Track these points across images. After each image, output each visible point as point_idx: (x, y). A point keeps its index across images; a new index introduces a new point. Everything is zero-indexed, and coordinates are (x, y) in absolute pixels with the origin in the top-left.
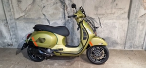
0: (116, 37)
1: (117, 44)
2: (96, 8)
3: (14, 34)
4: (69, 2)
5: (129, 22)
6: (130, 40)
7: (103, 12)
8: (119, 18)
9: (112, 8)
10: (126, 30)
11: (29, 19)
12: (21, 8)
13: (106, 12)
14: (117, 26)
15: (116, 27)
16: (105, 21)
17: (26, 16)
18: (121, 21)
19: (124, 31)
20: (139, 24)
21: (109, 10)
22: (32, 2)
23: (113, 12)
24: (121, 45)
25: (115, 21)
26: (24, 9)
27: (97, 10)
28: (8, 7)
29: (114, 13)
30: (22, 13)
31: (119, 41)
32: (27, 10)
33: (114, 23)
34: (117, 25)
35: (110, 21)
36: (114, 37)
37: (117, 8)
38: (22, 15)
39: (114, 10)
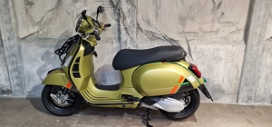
0: (221, 78)
1: (222, 92)
2: (182, 20)
3: (15, 70)
4: (130, 6)
5: (246, 50)
6: (247, 85)
7: (195, 28)
8: (226, 40)
9: (213, 21)
10: (241, 66)
11: (48, 39)
12: (31, 17)
13: (201, 29)
14: (223, 57)
15: (221, 59)
16: (200, 47)
17: (41, 32)
18: (230, 47)
19: (236, 66)
20: (265, 53)
21: (208, 25)
22: (54, 5)
23: (215, 29)
24: (229, 94)
25: (218, 46)
26: (39, 19)
27: (184, 25)
28: (6, 14)
29: (217, 32)
30: (34, 26)
31: (225, 86)
32: (44, 20)
33: (218, 50)
34: (222, 54)
35: (209, 46)
36: (216, 79)
37: (222, 20)
38: (32, 30)
39: (217, 26)
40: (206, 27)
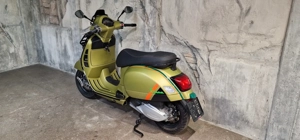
0: (244, 104)
1: (247, 122)
2: (205, 26)
5: (279, 74)
6: (279, 122)
7: (218, 37)
8: (254, 56)
9: (239, 31)
10: (271, 92)
13: (224, 39)
14: (248, 78)
15: (244, 79)
16: (220, 60)
18: (257, 66)
19: (265, 93)
21: (233, 35)
23: (242, 41)
24: (255, 128)
25: (242, 62)
27: (206, 32)
29: (244, 45)
31: (250, 115)
33: (241, 67)
34: (247, 73)
35: (232, 61)
36: (238, 103)
37: (251, 31)
39: (244, 37)
40: (231, 38)
